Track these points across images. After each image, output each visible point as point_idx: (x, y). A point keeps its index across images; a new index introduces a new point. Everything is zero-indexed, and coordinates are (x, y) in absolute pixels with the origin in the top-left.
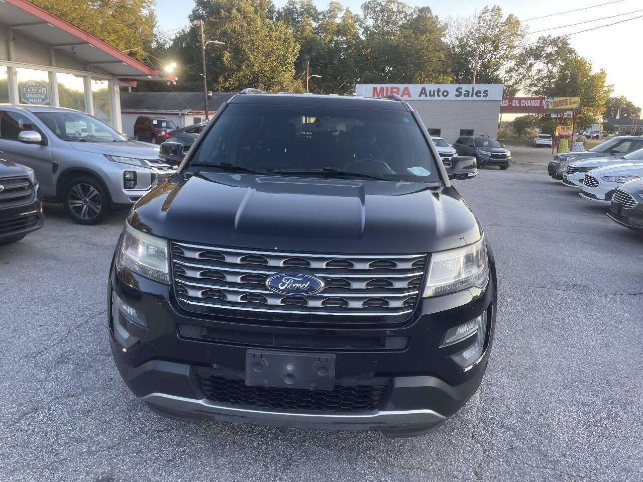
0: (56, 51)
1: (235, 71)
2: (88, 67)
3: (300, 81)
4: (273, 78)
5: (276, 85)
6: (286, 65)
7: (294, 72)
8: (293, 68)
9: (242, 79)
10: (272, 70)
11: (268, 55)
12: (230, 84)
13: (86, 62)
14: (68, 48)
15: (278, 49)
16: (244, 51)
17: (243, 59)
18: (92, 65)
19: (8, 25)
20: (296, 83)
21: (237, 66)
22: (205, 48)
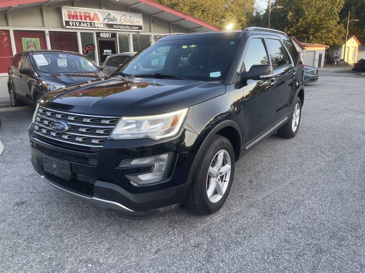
0: (173, 25)
1: (295, 23)
2: (189, 31)
3: (342, 25)
4: (321, 24)
5: (323, 29)
6: (332, 15)
7: (338, 19)
8: (338, 17)
9: (299, 27)
10: (321, 20)
11: (319, 10)
12: (291, 32)
13: (188, 29)
14: (177, 22)
15: (326, 5)
16: (303, 10)
17: (302, 14)
18: (190, 30)
19: (151, 15)
20: (339, 27)
21: (296, 19)
22: (270, 12)
